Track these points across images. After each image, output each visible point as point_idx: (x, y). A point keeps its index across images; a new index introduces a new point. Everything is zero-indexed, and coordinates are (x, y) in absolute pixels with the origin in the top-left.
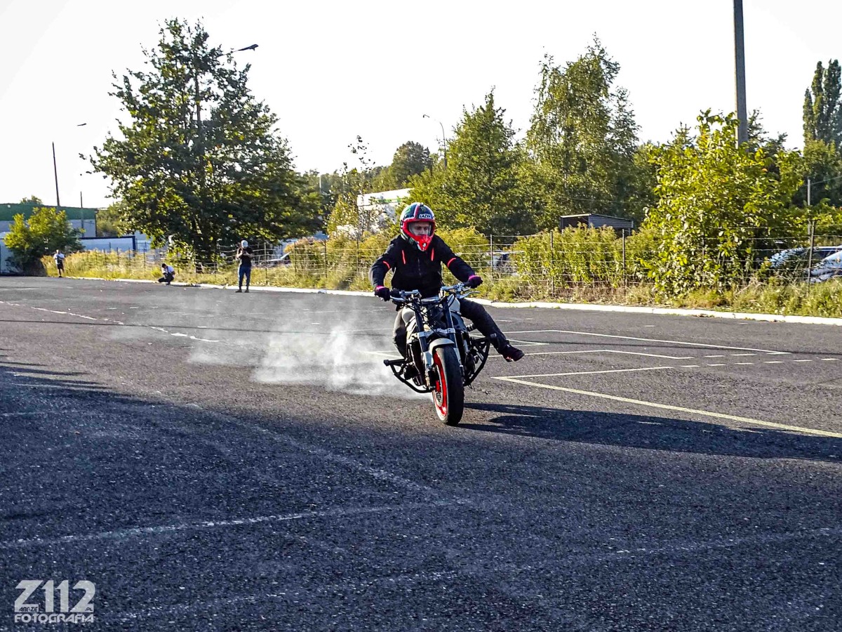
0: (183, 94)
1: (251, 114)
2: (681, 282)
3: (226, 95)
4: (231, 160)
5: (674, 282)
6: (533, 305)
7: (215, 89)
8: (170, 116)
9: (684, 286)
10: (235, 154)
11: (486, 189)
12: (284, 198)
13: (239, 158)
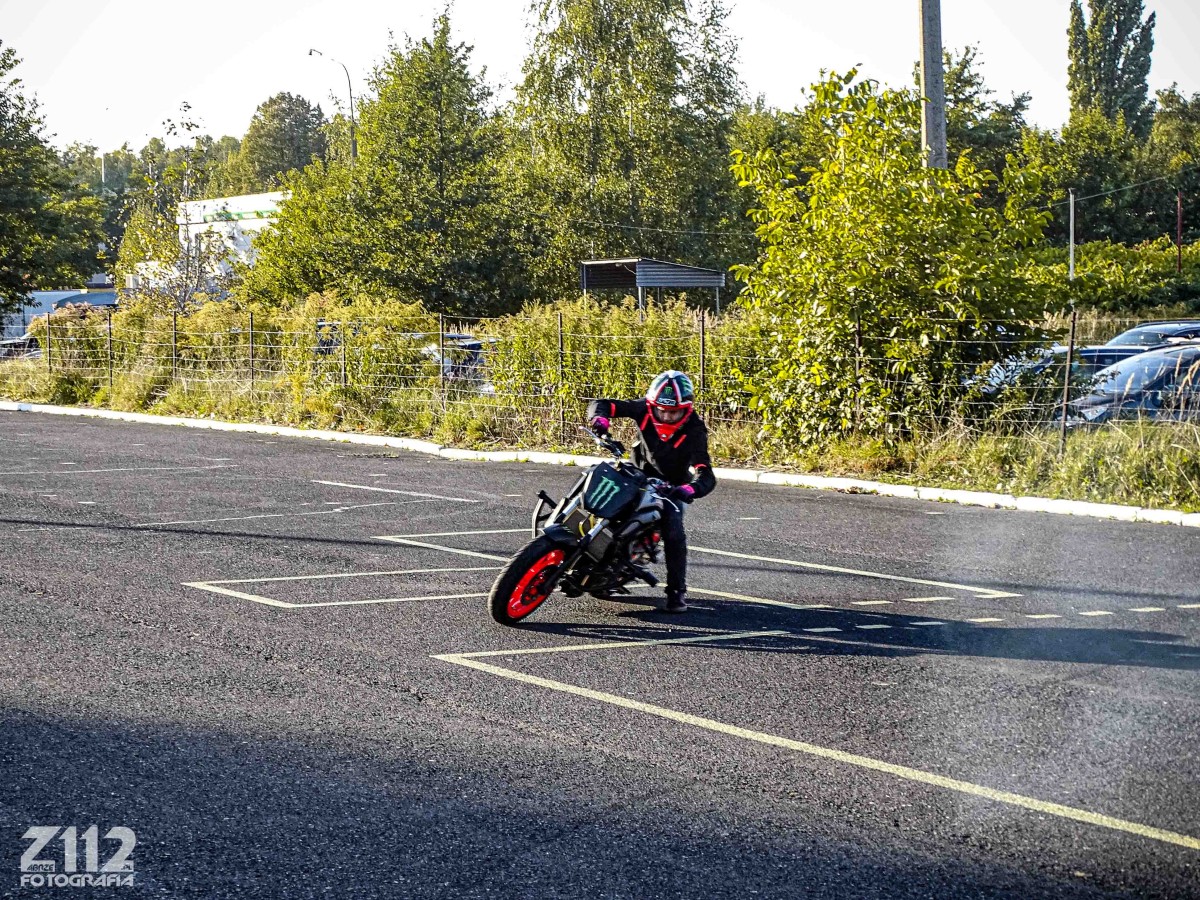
2: (813, 421)
5: (800, 420)
9: (821, 429)
11: (434, 205)
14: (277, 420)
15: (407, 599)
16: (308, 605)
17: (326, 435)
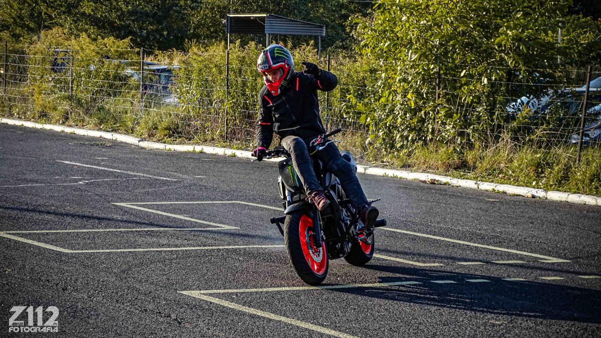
14: (22, 116)
15: (148, 249)
16: (81, 251)
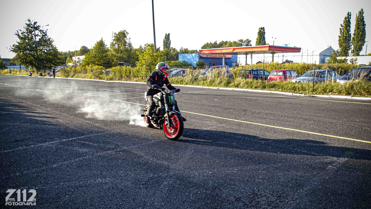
0: (32, 35)
1: (48, 40)
3: (42, 35)
4: (44, 50)
6: (114, 81)
7: (39, 34)
8: (29, 39)
10: (45, 48)
11: (102, 57)
12: (57, 58)
13: (45, 49)
14: (87, 78)
17: (93, 80)
